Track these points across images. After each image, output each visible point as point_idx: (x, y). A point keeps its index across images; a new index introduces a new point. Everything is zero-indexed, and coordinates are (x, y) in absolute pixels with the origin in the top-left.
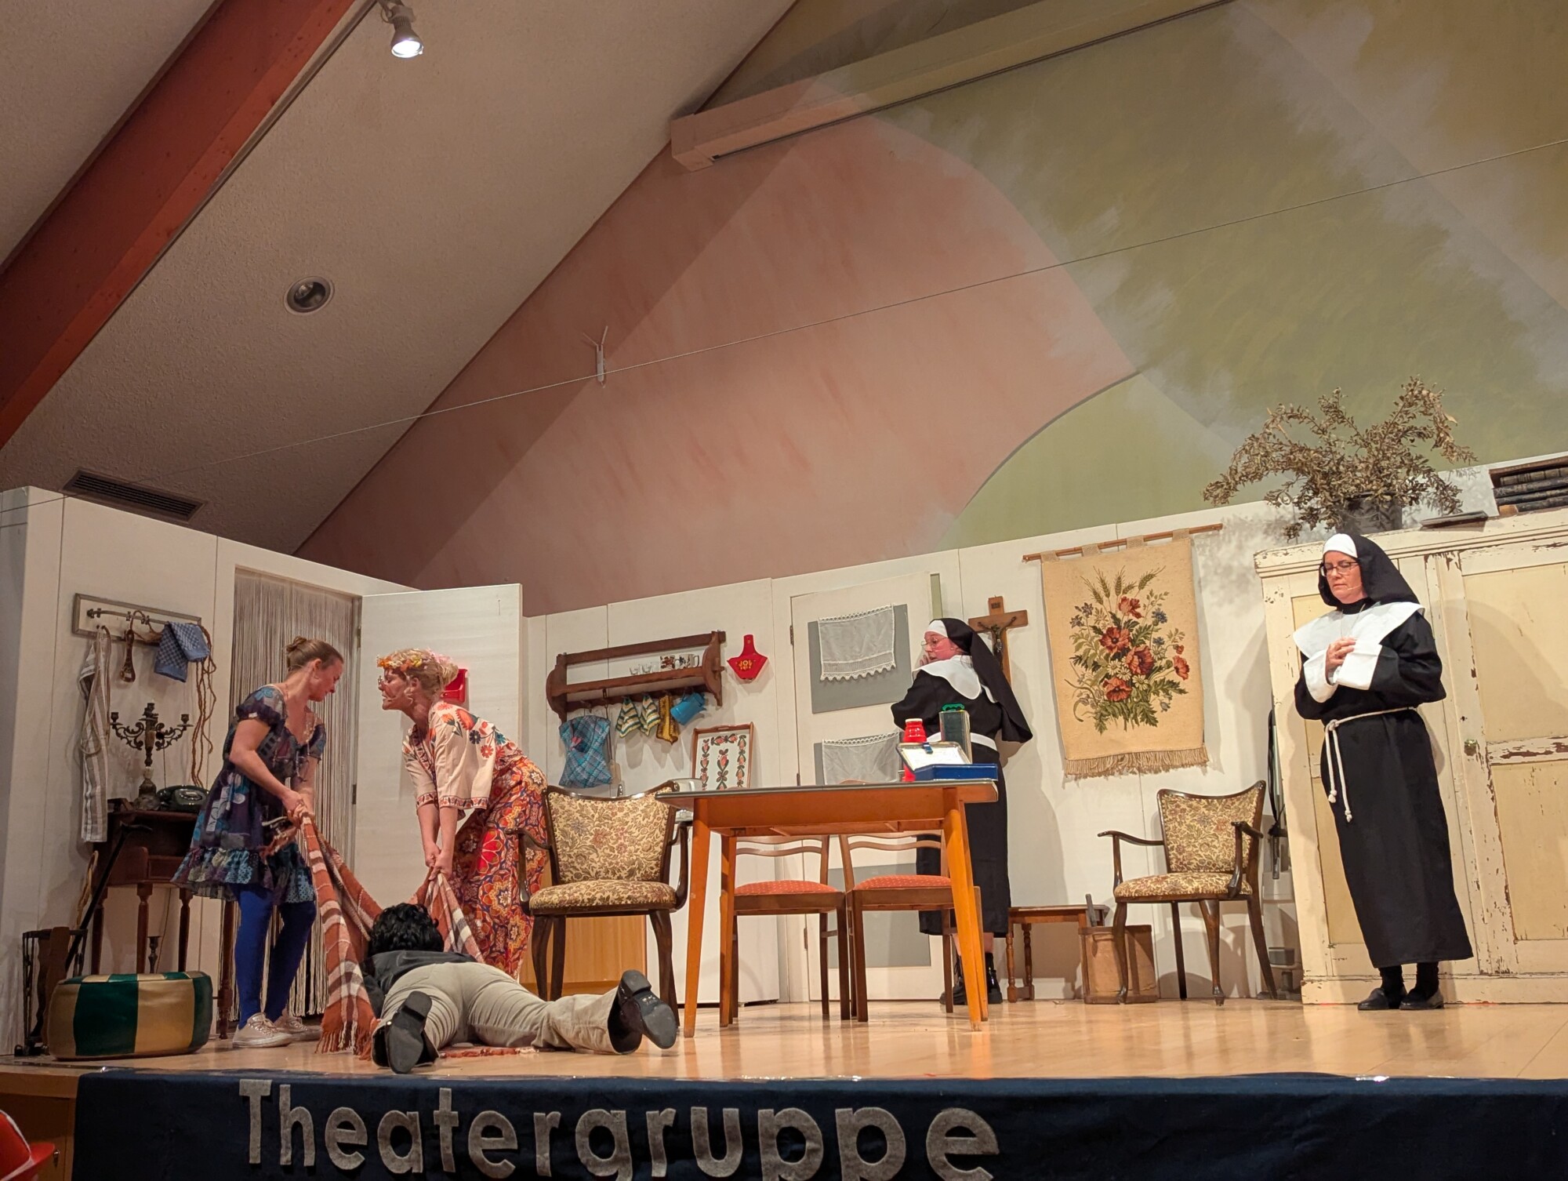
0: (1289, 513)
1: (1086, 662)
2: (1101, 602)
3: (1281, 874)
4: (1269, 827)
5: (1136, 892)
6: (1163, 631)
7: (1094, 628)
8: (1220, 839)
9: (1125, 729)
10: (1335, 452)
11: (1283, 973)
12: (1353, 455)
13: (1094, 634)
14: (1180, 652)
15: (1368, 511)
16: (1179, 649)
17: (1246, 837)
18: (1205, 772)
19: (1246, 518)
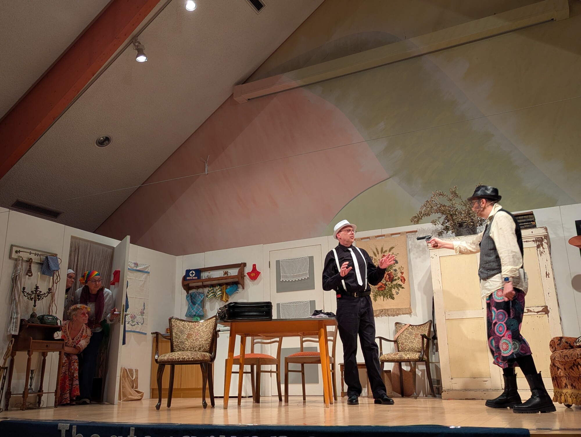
0: (440, 227)
2: (376, 256)
3: (435, 353)
4: (432, 336)
5: (387, 358)
6: (396, 267)
8: (416, 340)
9: (384, 300)
10: (455, 207)
11: (436, 388)
12: (461, 208)
14: (402, 274)
15: (465, 228)
16: (402, 273)
17: (425, 340)
18: (411, 316)
19: (425, 228)
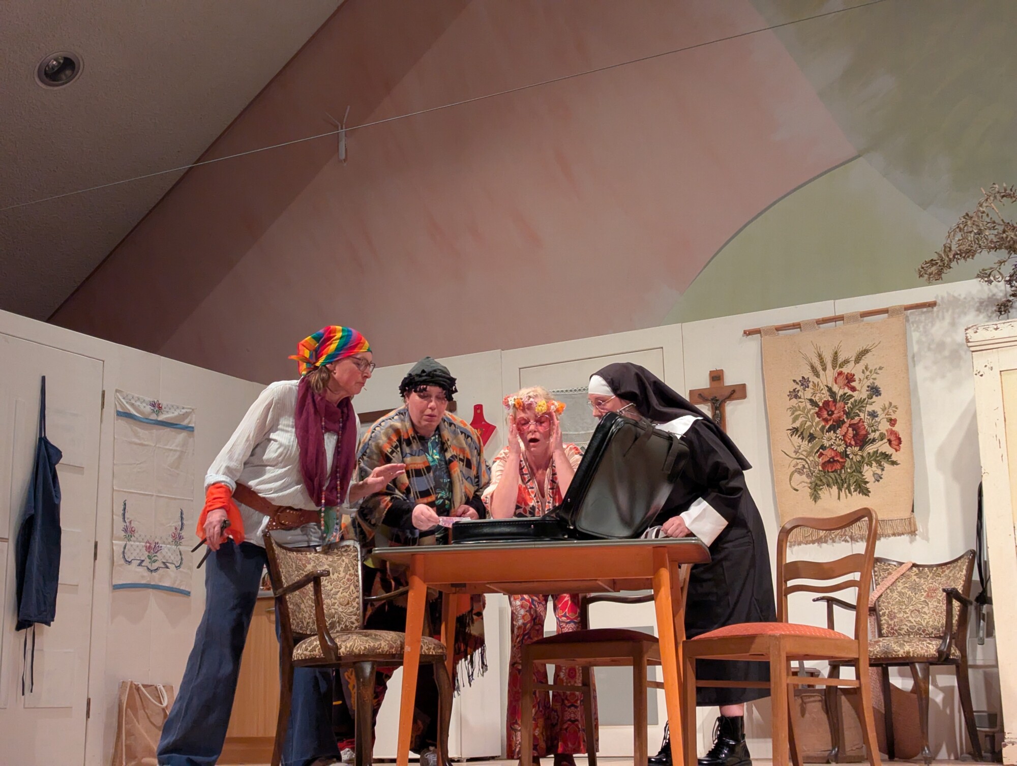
0: (1001, 291)
1: (802, 433)
2: (818, 376)
3: (986, 640)
4: (977, 594)
6: (877, 404)
7: (811, 400)
8: (931, 606)
9: (839, 498)
11: (986, 736)
13: (810, 407)
14: (893, 425)
16: (892, 422)
17: (956, 604)
18: (914, 541)
19: (960, 295)
